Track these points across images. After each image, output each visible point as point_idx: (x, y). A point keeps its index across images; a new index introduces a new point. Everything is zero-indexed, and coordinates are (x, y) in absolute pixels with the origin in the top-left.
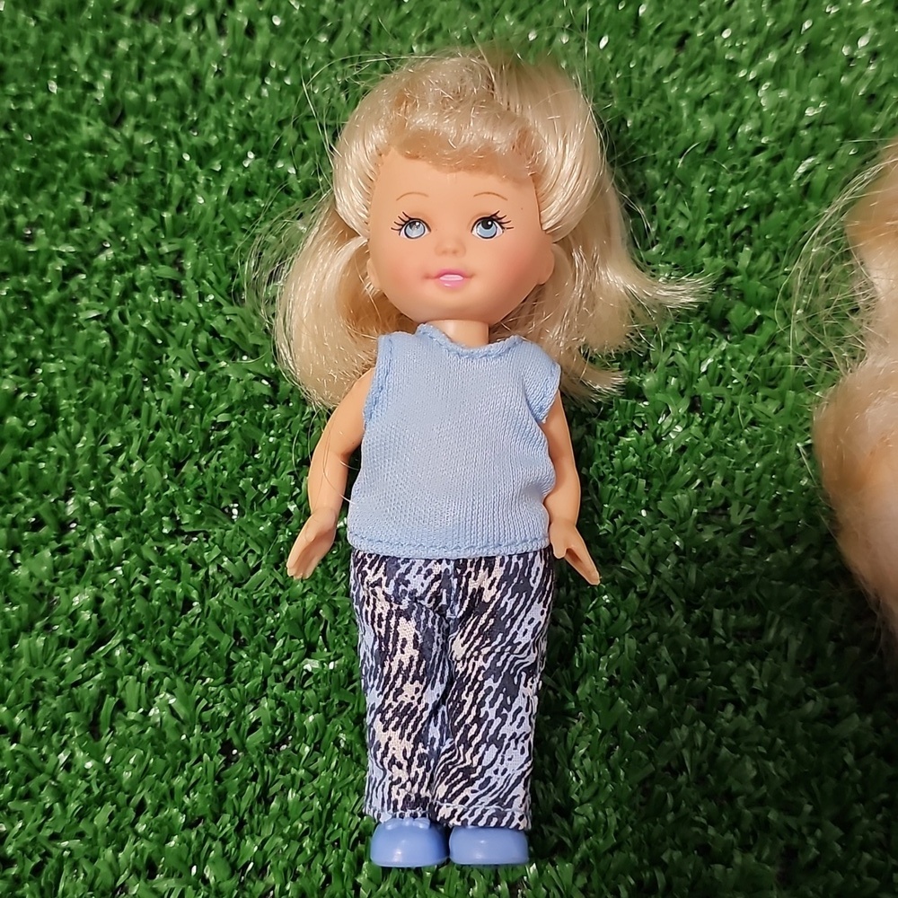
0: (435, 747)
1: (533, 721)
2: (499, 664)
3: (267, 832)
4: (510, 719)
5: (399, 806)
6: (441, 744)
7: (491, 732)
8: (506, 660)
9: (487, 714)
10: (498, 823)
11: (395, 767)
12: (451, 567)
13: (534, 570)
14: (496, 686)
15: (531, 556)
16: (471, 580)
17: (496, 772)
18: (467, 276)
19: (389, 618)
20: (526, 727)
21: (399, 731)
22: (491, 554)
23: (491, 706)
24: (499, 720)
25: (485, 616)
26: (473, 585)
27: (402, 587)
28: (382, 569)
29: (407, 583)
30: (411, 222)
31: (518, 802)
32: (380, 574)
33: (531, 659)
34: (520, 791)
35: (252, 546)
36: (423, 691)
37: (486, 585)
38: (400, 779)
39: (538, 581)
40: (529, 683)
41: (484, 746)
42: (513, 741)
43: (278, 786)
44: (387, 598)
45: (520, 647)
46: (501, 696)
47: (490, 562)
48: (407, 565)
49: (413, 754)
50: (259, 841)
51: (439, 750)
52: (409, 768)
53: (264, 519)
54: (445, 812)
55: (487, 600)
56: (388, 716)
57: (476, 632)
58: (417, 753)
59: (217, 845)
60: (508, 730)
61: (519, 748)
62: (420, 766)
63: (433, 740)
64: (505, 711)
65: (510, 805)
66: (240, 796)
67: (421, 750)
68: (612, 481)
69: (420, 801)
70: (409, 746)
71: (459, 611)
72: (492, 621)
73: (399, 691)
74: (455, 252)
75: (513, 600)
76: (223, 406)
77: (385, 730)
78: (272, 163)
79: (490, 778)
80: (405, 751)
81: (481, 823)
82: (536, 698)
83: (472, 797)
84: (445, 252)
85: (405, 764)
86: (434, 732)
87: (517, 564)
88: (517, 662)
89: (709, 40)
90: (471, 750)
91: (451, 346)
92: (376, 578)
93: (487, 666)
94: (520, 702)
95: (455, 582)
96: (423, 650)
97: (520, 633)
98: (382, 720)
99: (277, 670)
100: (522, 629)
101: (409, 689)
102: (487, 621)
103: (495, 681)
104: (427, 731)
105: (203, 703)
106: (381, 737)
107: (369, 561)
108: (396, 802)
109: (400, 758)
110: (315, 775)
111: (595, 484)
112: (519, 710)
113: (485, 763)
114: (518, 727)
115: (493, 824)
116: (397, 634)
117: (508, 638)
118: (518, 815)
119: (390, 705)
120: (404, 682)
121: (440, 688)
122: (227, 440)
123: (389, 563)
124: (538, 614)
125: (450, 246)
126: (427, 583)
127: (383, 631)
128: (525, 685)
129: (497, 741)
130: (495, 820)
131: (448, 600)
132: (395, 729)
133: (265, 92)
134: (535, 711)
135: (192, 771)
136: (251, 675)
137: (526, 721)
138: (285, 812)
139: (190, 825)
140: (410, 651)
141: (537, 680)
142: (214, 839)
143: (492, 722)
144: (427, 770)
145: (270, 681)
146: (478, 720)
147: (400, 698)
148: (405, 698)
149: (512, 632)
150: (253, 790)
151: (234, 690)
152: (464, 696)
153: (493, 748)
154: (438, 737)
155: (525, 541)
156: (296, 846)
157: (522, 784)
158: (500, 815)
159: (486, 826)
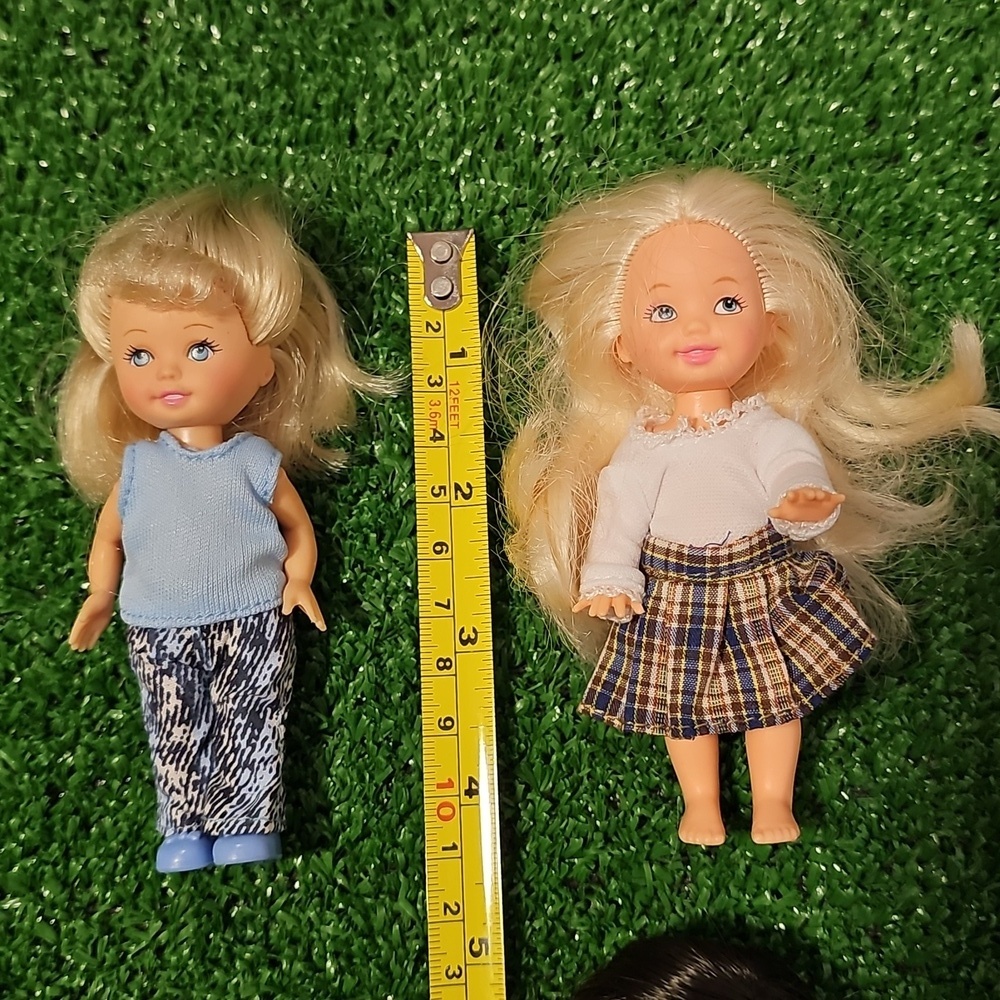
0: (206, 773)
1: (281, 745)
2: (245, 705)
3: (90, 852)
4: (258, 746)
5: (178, 823)
6: (212, 770)
7: (244, 758)
8: (251, 701)
9: (240, 745)
10: (247, 830)
11: (174, 793)
12: (198, 632)
13: (268, 626)
14: (244, 722)
15: (265, 615)
16: (216, 640)
17: (250, 789)
18: (187, 394)
19: (155, 676)
20: (273, 751)
21: (174, 764)
22: (228, 619)
23: (242, 738)
24: (250, 748)
25: (230, 668)
26: (218, 644)
27: (162, 652)
28: (146, 638)
29: (165, 648)
30: (137, 353)
31: (263, 813)
32: (145, 642)
33: (273, 696)
34: (267, 803)
35: (57, 621)
36: (191, 731)
37: (229, 642)
38: (178, 803)
39: (273, 635)
40: (275, 716)
41: (240, 770)
42: (262, 764)
43: (95, 816)
44: (151, 661)
45: (259, 690)
46: (249, 730)
47: (230, 624)
48: (164, 633)
49: (188, 782)
50: (83, 860)
51: (209, 775)
52: (186, 791)
53: (65, 597)
54: (208, 826)
55: (231, 654)
56: (165, 754)
57: (225, 681)
58: (192, 780)
59: (47, 868)
60: (257, 756)
61: (268, 767)
62: (194, 790)
63: (204, 769)
64: (254, 741)
65: (257, 815)
66: (64, 828)
67: (194, 777)
68: (351, 537)
69: (195, 818)
70: (184, 775)
71: (212, 664)
72: (236, 671)
73: (170, 734)
74: (172, 377)
75: (252, 652)
76: (23, 503)
77: (164, 764)
78: (47, 289)
79: (244, 796)
80: (181, 781)
81: (234, 832)
82: (282, 727)
83: (229, 812)
84: (164, 378)
85: (183, 790)
86: (205, 762)
87: (252, 624)
88: (261, 701)
89: (412, 143)
90: (230, 774)
91: (184, 451)
92: (142, 645)
93: (235, 707)
94: (266, 732)
95: (203, 643)
96: (186, 700)
97: (261, 678)
98: (160, 757)
99: (86, 722)
100: (263, 675)
101: (178, 731)
102: (232, 671)
103: (243, 718)
104: (199, 761)
105: (28, 756)
106: (161, 770)
107: (137, 631)
108: (175, 821)
109: (178, 786)
110: (125, 802)
111: (338, 540)
112: (266, 738)
113: (240, 784)
114: (266, 751)
115: (242, 831)
116: (162, 689)
117: (251, 683)
118: (263, 822)
119: (165, 746)
120: (172, 726)
121: (205, 727)
122: (28, 532)
123: (150, 633)
124: (275, 660)
125: (167, 372)
126: (181, 646)
127: (152, 687)
128: (271, 718)
129: (249, 765)
130: (244, 828)
131: (202, 658)
132: (171, 763)
133: (37, 227)
134: (282, 737)
135: (25, 811)
136: (66, 728)
137: (273, 746)
138: (103, 836)
139: (26, 854)
140: (175, 702)
141: (282, 712)
142: (47, 863)
143: (244, 751)
144: (200, 793)
145: (83, 731)
146: (234, 750)
147: (172, 739)
148: (176, 738)
149: (254, 678)
150: (74, 821)
151: (52, 743)
152: (222, 733)
153: (247, 770)
154: (208, 765)
155: (259, 604)
156: (111, 863)
157: (268, 798)
158: (248, 824)
159: (237, 834)
